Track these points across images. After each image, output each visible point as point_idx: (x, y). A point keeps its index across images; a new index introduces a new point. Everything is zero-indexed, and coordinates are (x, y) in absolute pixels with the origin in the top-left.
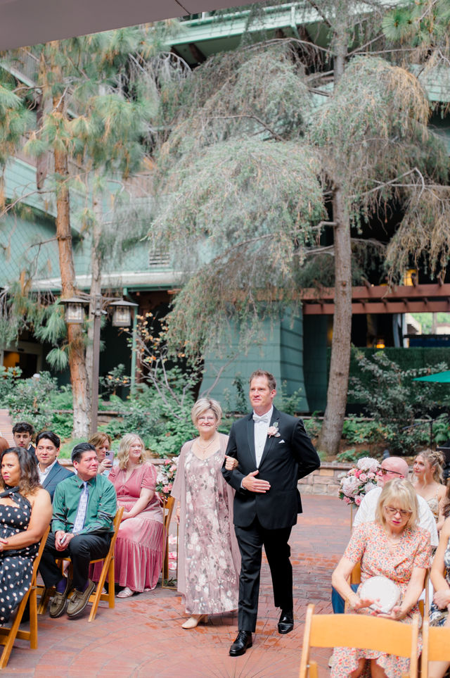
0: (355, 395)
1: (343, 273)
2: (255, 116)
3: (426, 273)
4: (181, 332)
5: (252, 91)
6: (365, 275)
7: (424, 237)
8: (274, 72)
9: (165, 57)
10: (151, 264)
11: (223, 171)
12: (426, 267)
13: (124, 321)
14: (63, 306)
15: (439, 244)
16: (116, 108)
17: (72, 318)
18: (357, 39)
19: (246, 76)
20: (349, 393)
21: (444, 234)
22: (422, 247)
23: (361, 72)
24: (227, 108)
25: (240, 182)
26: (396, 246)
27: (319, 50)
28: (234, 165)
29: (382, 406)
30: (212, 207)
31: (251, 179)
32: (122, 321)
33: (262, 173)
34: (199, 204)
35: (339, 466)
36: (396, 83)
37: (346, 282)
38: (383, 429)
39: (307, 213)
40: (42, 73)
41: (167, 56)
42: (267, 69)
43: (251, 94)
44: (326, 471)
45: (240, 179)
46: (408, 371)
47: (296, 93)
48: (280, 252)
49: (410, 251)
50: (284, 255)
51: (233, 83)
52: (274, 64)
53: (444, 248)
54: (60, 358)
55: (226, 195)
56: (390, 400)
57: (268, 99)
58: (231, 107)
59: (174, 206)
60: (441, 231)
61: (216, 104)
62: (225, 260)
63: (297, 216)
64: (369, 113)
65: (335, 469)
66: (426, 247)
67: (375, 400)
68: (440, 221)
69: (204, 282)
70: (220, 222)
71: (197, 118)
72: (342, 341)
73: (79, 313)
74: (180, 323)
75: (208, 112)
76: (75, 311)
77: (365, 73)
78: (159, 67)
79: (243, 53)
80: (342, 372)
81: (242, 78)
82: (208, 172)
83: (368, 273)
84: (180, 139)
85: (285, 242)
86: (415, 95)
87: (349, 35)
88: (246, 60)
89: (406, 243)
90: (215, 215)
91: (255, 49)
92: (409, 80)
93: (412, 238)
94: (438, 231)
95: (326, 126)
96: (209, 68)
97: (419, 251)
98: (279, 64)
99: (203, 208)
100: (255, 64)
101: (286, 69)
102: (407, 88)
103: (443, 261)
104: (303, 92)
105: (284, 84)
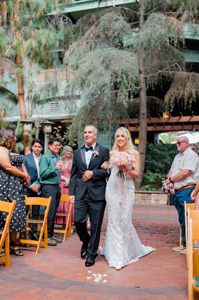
0: (149, 162)
1: (143, 109)
2: (106, 40)
3: (182, 106)
4: (75, 133)
5: (106, 29)
6: (150, 112)
7: (182, 91)
8: (117, 20)
9: (60, 17)
10: (51, 111)
11: (97, 62)
12: (182, 104)
13: (49, 130)
14: (22, 124)
15: (189, 94)
16: (47, 35)
17: (27, 129)
18: (152, 5)
19: (103, 22)
20: (146, 161)
21: (190, 89)
22: (181, 95)
23: (156, 19)
24: (95, 36)
25: (105, 66)
26: (169, 95)
27: (133, 12)
28: (102, 59)
29: (161, 166)
30: (93, 77)
31: (109, 65)
32: (48, 130)
33: (114, 62)
34: (86, 76)
35: (143, 192)
36: (172, 24)
37: (145, 113)
38: (161, 176)
39: (134, 80)
40: (12, 20)
41: (62, 16)
42: (113, 19)
43: (106, 30)
44: (138, 194)
45: (105, 65)
46: (172, 151)
47: (126, 29)
48: (123, 96)
49: (175, 97)
50: (124, 97)
51: (97, 26)
52: (115, 17)
53: (191, 96)
54: (21, 146)
55: (99, 71)
56: (164, 164)
57: (114, 32)
58: (96, 35)
59: (76, 76)
60: (189, 88)
61: (89, 34)
62: (95, 102)
63: (129, 81)
64: (161, 35)
65: (142, 193)
66: (182, 95)
67: (157, 164)
68: (189, 84)
69: (86, 111)
70: (97, 83)
71: (81, 41)
72: (143, 139)
73: (29, 127)
74: (75, 129)
75: (86, 38)
76: (27, 126)
77: (158, 19)
78: (58, 21)
79: (101, 12)
80: (143, 152)
81: (101, 23)
82: (90, 62)
83: (151, 111)
84: (74, 50)
85: (125, 92)
86: (180, 28)
87: (149, 4)
88: (103, 15)
89: (174, 93)
90: (94, 80)
91: (106, 11)
92: (177, 22)
93: (177, 91)
94: (188, 88)
95: (143, 41)
96: (86, 19)
97: (180, 97)
98: (118, 17)
99: (89, 77)
100: (107, 17)
101: (121, 19)
102: (177, 26)
103: (190, 101)
104: (129, 29)
105: (121, 25)
